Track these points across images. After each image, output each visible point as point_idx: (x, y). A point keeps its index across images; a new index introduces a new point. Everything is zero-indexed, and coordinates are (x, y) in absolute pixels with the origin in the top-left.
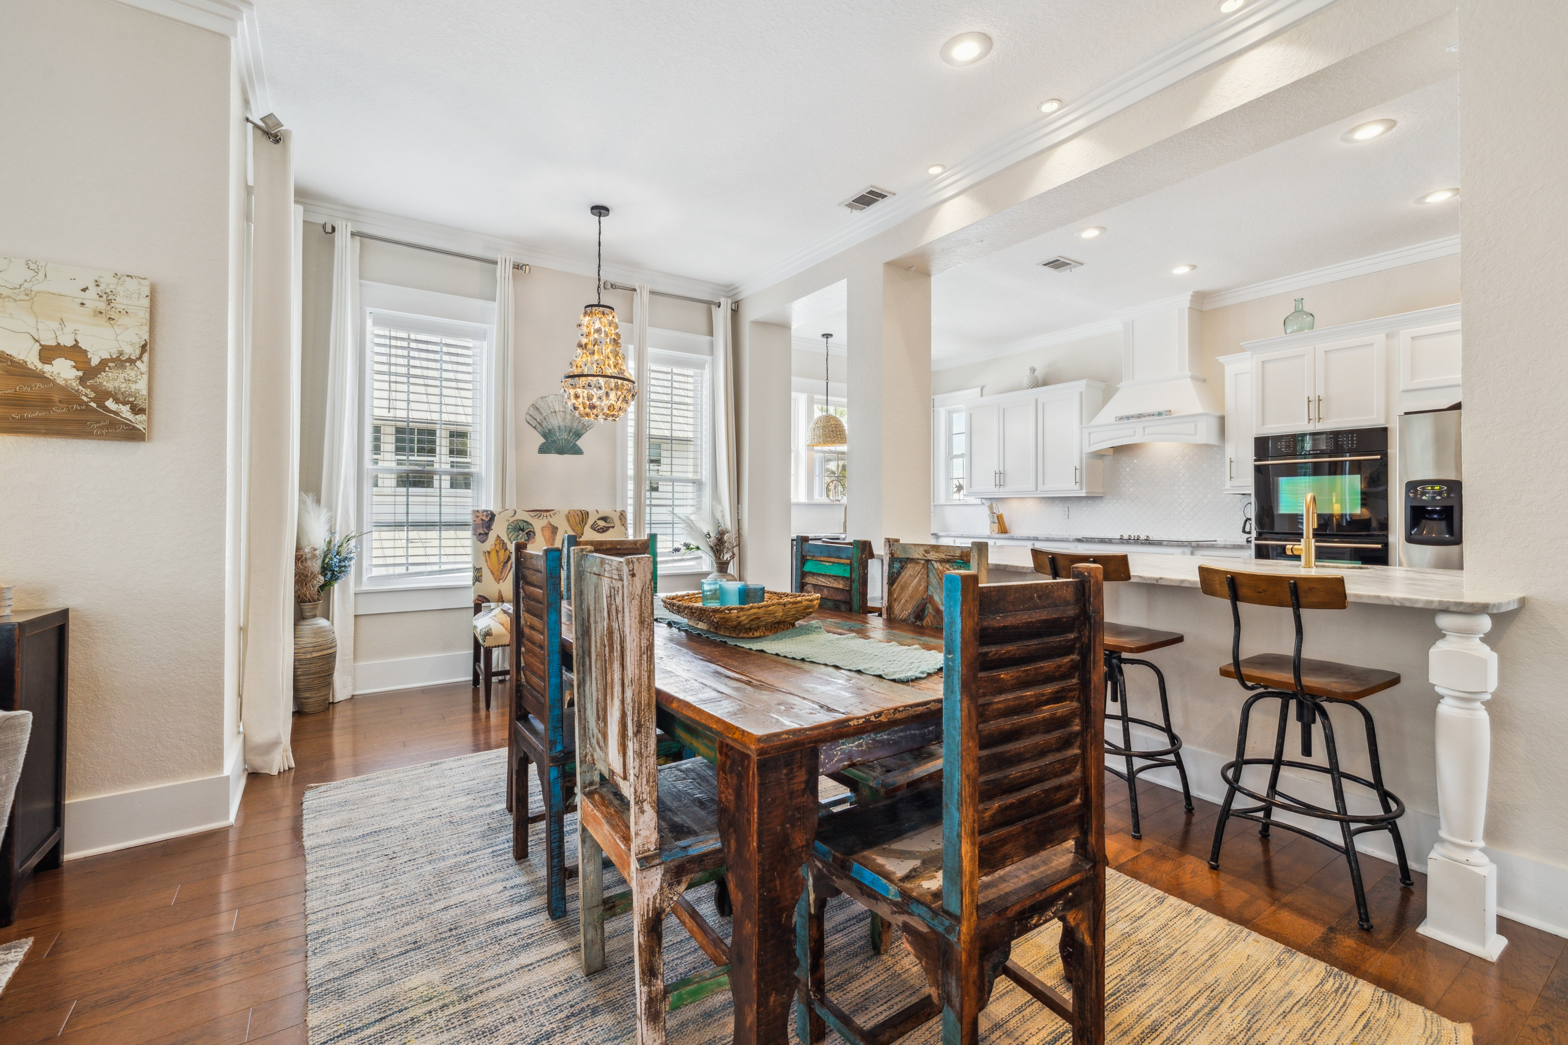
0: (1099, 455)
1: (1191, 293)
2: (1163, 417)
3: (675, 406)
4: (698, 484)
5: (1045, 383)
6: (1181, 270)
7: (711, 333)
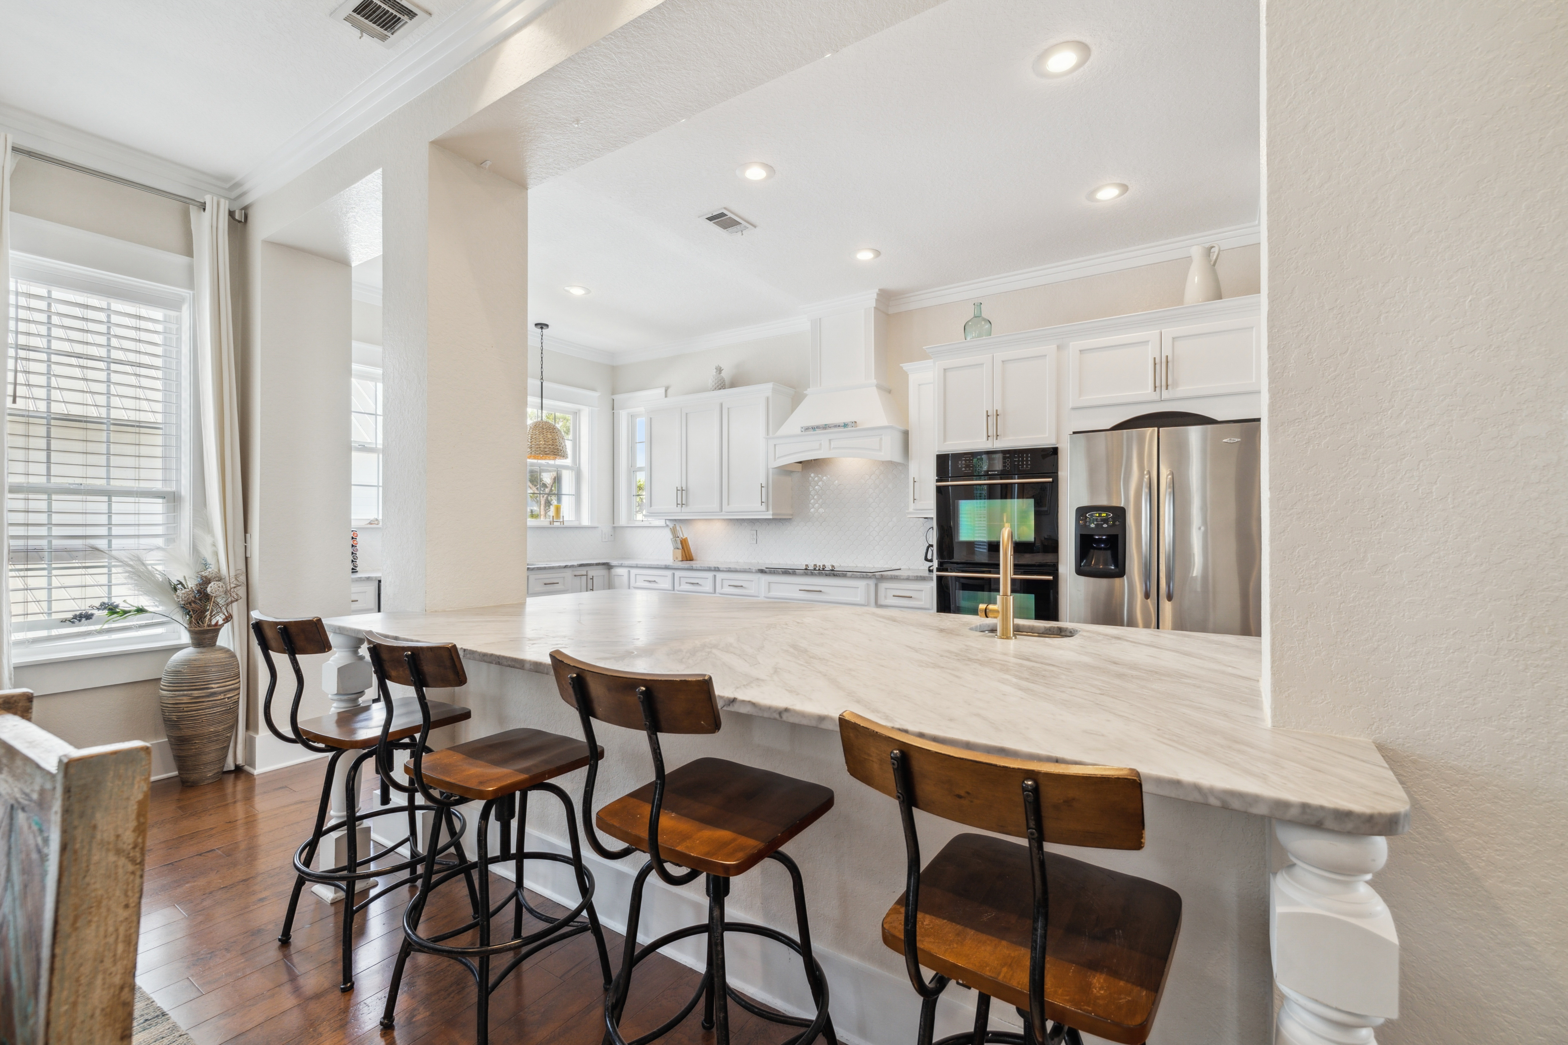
0: (785, 471)
1: (877, 290)
2: (849, 429)
3: (114, 367)
4: (172, 499)
5: (733, 385)
6: (865, 256)
7: (189, 251)
